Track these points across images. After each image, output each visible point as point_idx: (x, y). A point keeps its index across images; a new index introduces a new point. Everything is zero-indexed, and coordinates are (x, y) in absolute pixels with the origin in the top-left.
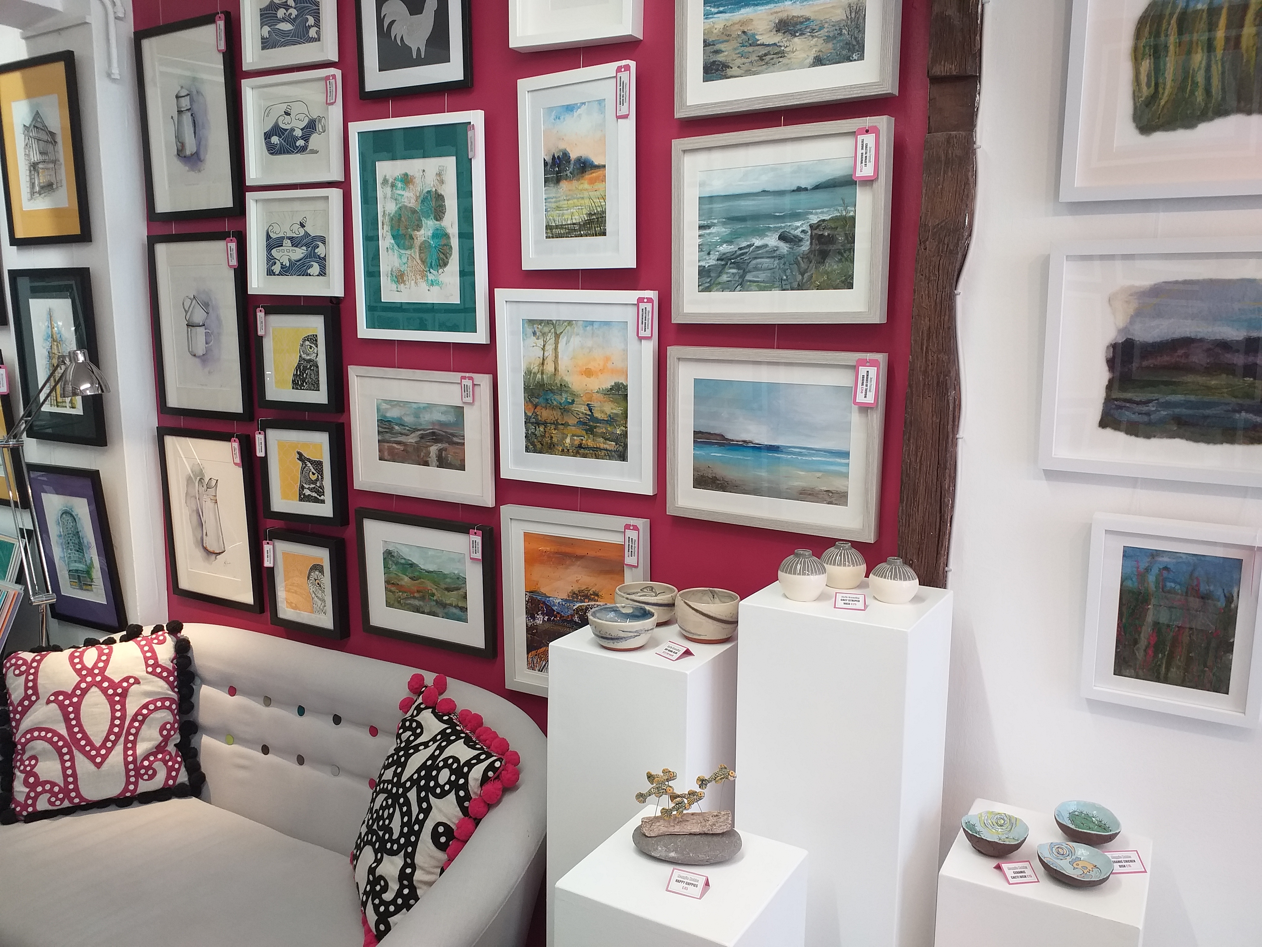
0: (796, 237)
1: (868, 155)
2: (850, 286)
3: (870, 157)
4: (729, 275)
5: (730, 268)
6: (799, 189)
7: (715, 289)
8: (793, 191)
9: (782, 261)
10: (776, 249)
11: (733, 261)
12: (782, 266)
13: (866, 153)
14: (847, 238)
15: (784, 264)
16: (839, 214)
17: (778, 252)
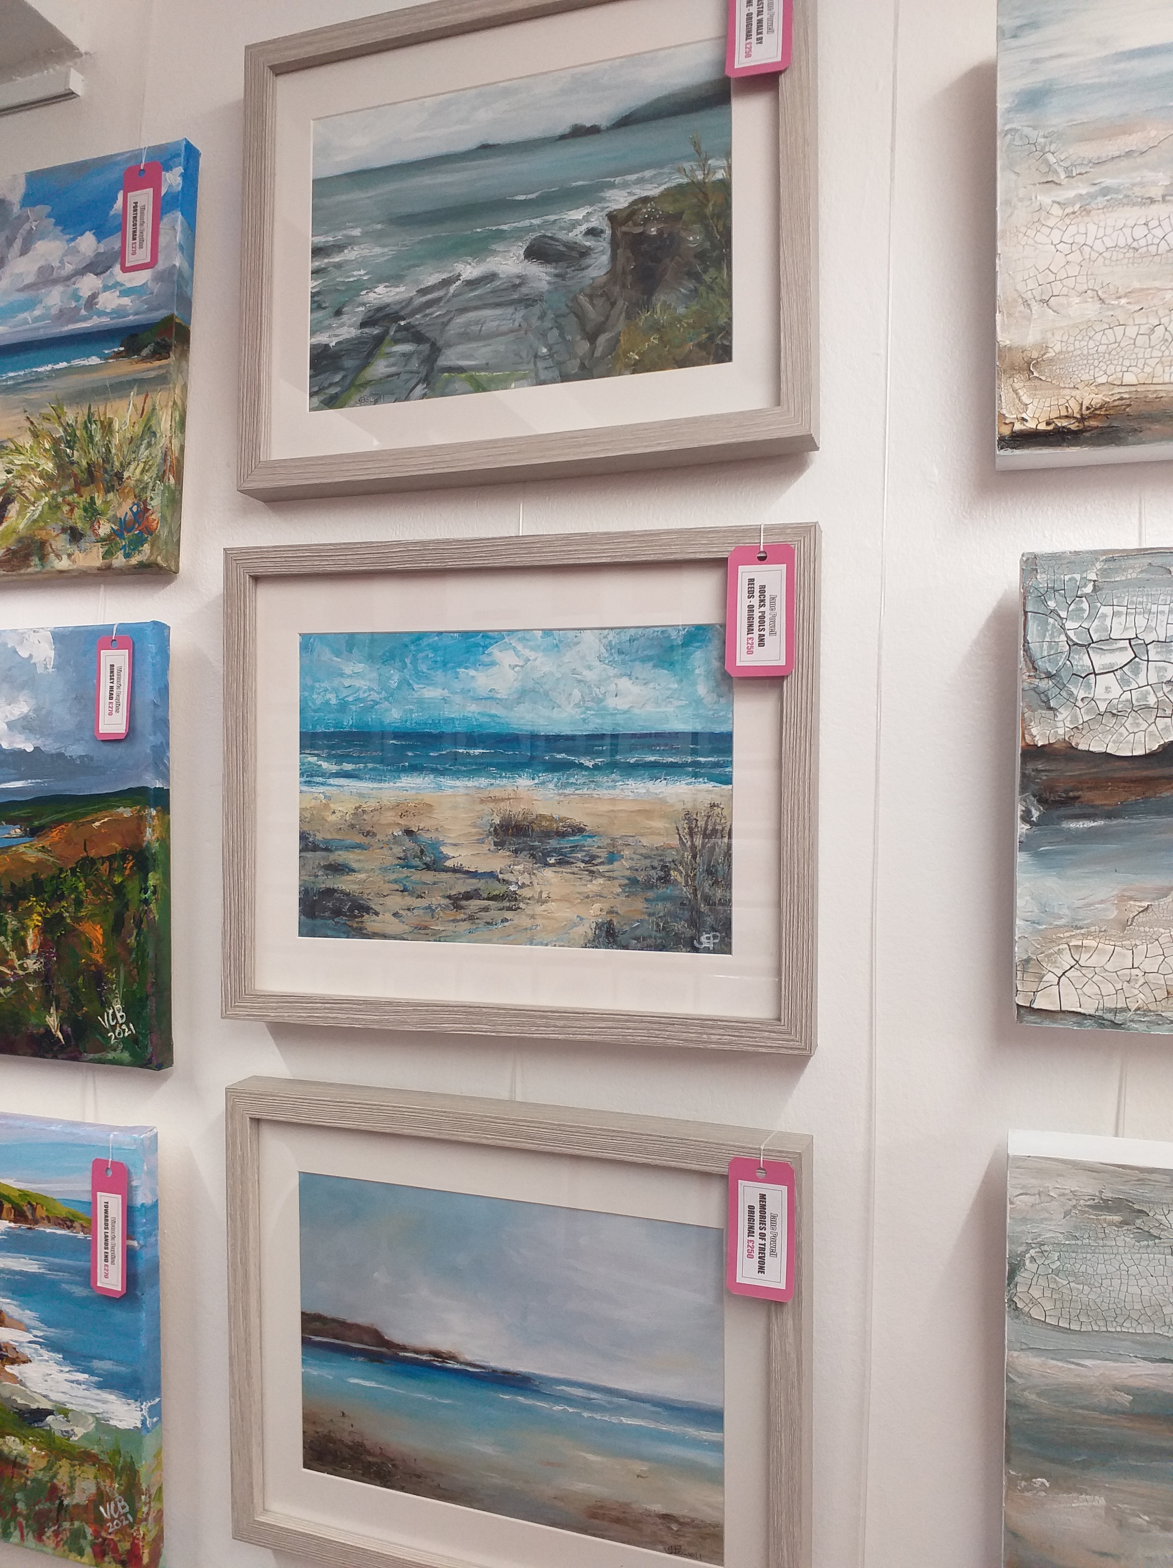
0: (571, 246)
1: (765, 16)
2: (724, 354)
3: (771, 20)
4: (392, 360)
5: (396, 342)
6: (579, 132)
7: (358, 397)
8: (563, 137)
9: (536, 310)
10: (518, 281)
11: (402, 323)
12: (535, 322)
13: (760, 13)
14: (709, 236)
15: (542, 317)
16: (685, 180)
17: (524, 290)
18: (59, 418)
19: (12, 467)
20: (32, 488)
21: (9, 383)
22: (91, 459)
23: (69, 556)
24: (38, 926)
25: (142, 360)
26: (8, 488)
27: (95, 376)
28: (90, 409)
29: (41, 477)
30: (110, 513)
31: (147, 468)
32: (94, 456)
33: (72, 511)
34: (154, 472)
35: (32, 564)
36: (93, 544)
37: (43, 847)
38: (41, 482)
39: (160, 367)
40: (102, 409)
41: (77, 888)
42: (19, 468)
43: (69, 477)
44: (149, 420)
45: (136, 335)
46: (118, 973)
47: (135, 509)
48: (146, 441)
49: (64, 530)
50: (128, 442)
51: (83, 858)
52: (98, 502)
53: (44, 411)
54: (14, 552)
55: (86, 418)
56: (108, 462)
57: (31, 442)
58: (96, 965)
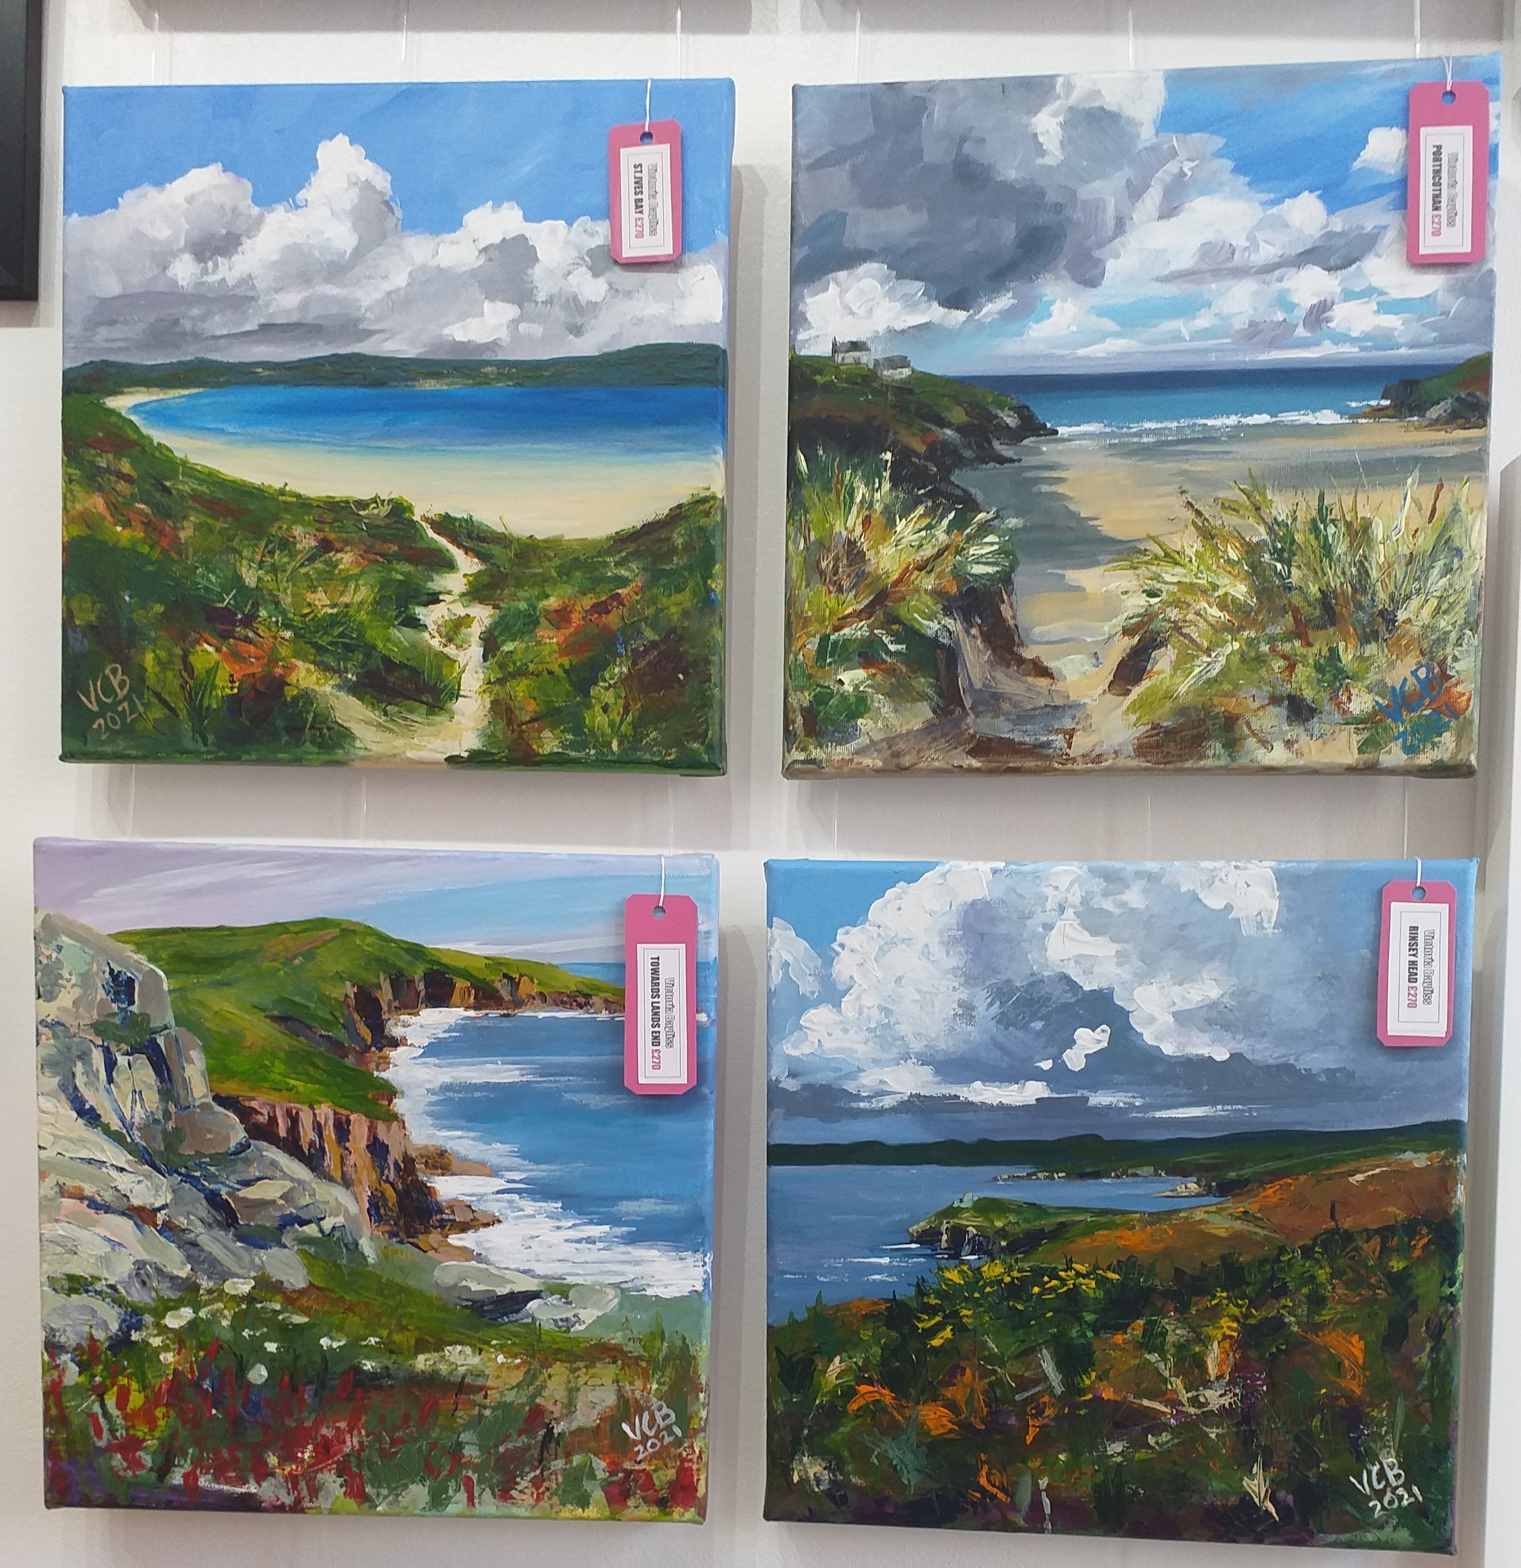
18: (1258, 509)
19: (1158, 586)
20: (1202, 624)
21: (1145, 440)
22: (1328, 584)
23: (1289, 744)
24: (1231, 1337)
25: (1430, 425)
26: (1151, 620)
27: (1330, 444)
28: (1321, 498)
29: (1222, 606)
30: (1372, 677)
31: (1445, 606)
32: (1334, 580)
33: (1291, 667)
34: (1459, 614)
35: (1210, 753)
36: (1337, 728)
37: (1246, 1213)
38: (1224, 616)
39: (1466, 441)
40: (1348, 502)
41: (1313, 1278)
42: (1176, 589)
43: (1284, 611)
44: (1445, 528)
45: (1417, 382)
46: (1392, 1409)
47: (1422, 673)
48: (1441, 563)
49: (1275, 700)
50: (1403, 562)
51: (1327, 1232)
52: (1347, 657)
53: (1223, 494)
54: (1169, 732)
55: (1314, 513)
56: (1364, 592)
57: (1198, 545)
58: (1348, 1398)
